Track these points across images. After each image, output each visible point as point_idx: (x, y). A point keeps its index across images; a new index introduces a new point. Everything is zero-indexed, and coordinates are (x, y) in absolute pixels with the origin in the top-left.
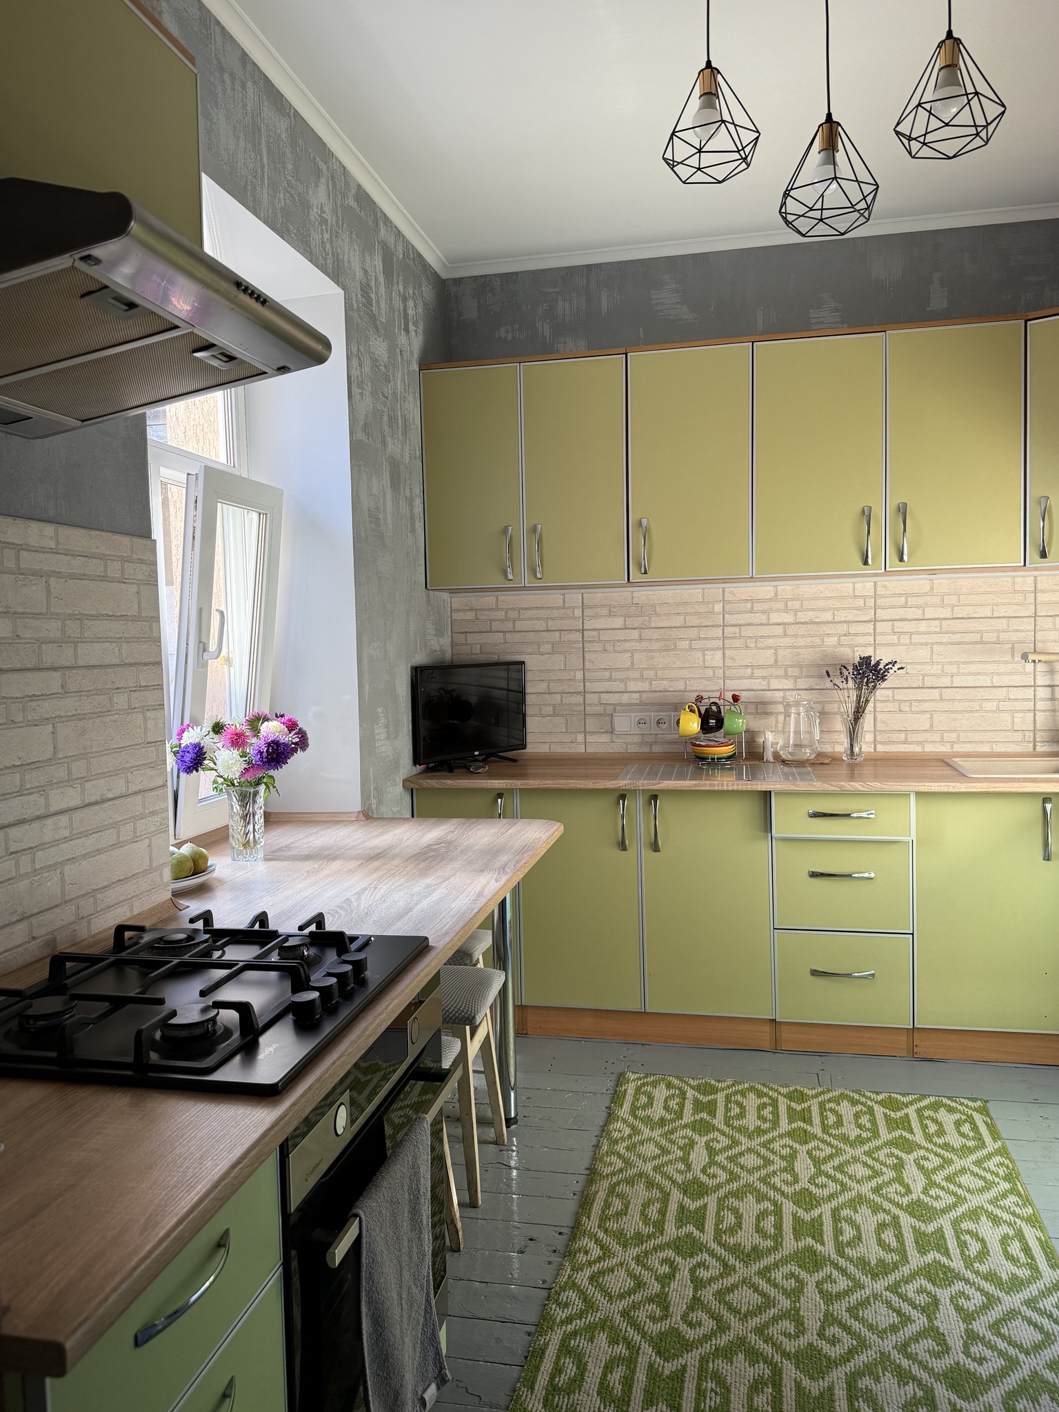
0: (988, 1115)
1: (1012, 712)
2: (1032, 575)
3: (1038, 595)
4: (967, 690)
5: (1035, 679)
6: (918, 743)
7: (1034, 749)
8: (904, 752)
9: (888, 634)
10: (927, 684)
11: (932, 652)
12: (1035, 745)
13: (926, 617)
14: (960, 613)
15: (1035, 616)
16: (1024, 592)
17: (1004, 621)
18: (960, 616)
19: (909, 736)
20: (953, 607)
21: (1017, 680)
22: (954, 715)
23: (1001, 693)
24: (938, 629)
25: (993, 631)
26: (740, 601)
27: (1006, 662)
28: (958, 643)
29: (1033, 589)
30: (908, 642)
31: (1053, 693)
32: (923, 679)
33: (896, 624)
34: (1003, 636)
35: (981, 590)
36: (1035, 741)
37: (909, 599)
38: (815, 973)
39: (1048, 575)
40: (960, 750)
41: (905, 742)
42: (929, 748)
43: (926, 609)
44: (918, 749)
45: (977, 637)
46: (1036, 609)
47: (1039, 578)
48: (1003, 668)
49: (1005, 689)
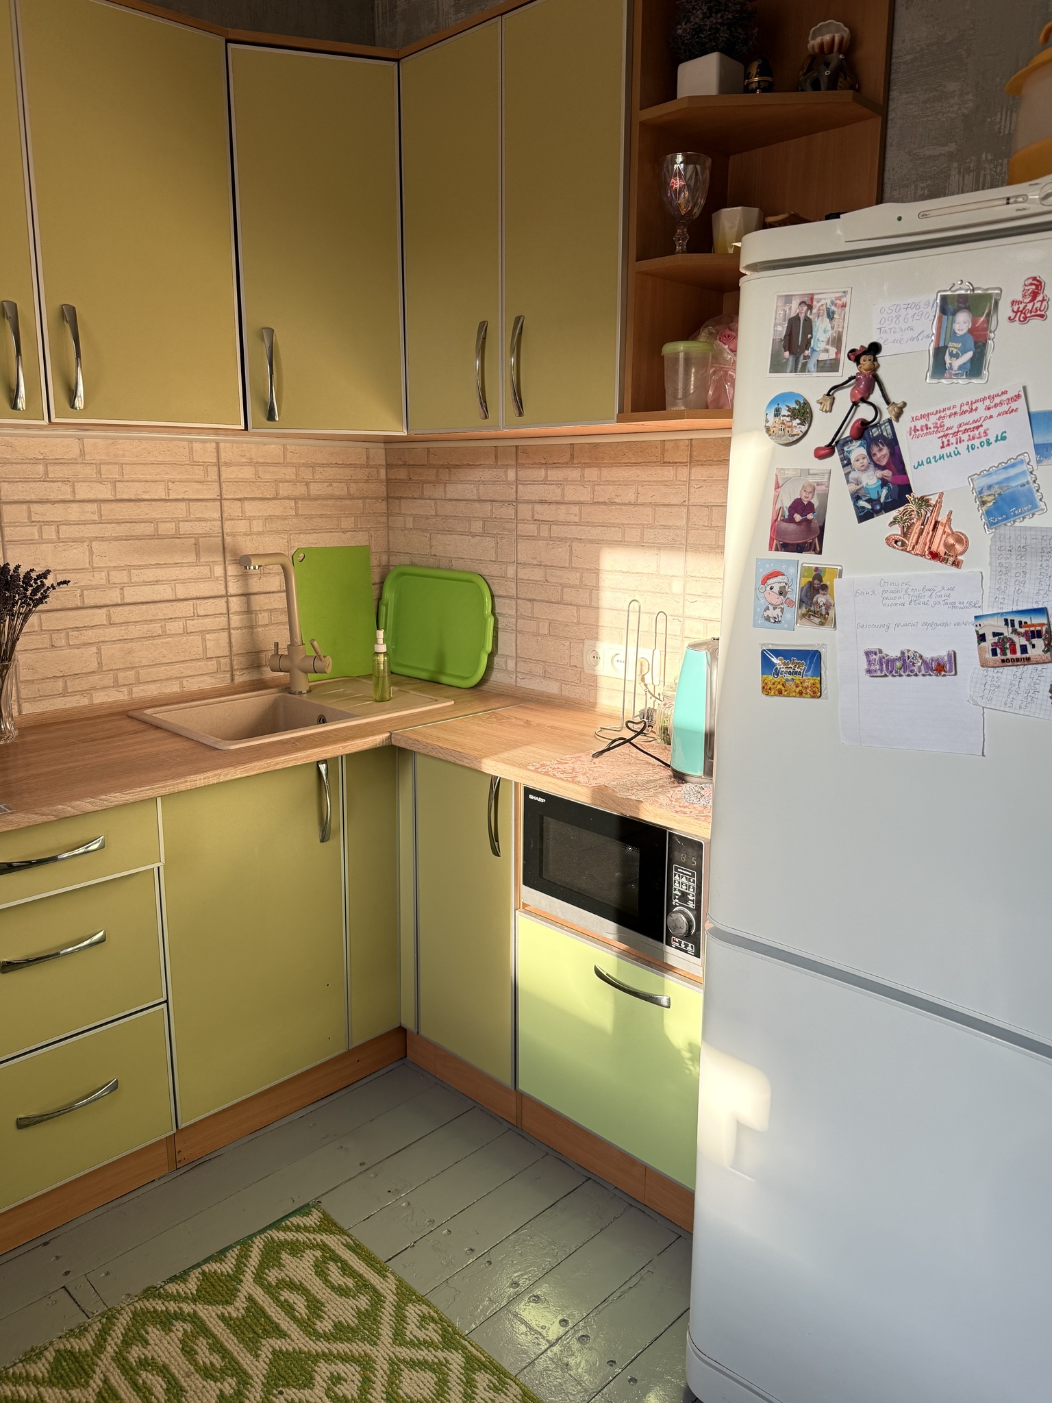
4: (144, 607)
6: (83, 692)
11: (91, 552)
18: (125, 497)
22: (129, 645)
28: (127, 538)
34: (185, 527)
41: (64, 693)
42: (100, 698)
43: (78, 486)
45: (149, 529)
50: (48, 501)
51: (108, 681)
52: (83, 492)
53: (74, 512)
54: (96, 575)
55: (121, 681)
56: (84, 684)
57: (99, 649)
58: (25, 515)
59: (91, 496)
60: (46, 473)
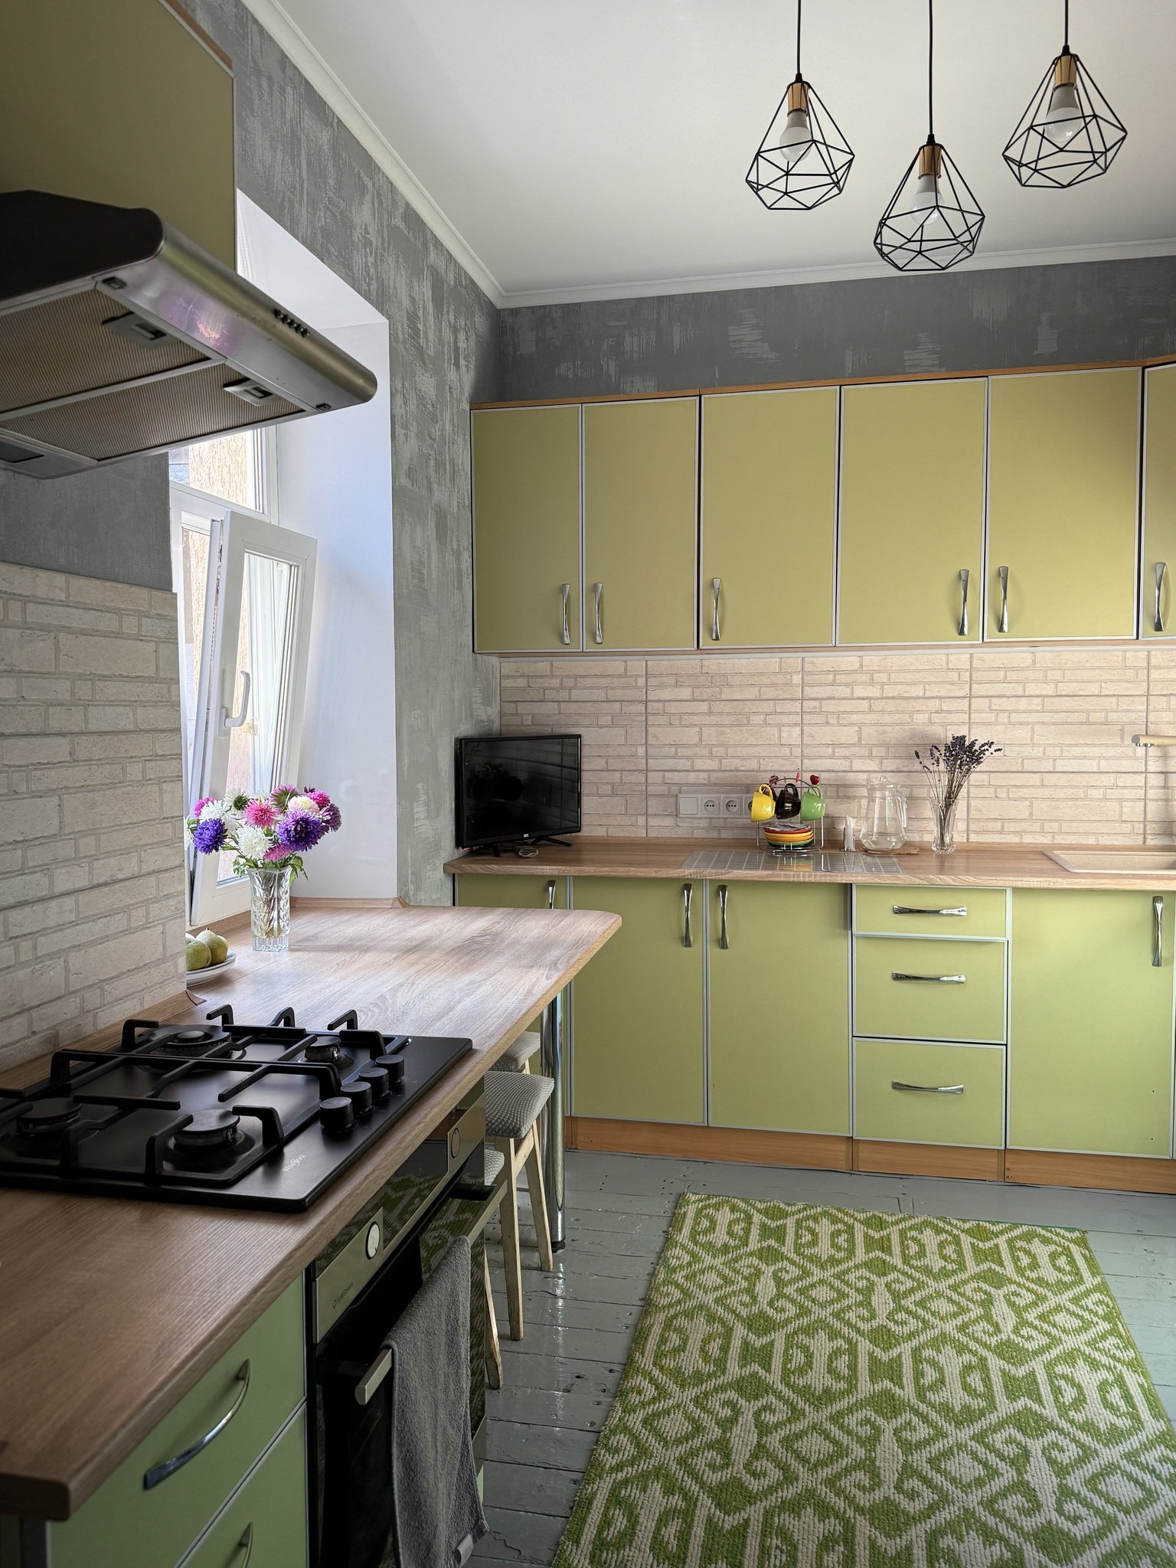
0: (1087, 1247)
1: (1121, 800)
2: (1144, 650)
3: (1152, 671)
4: (1071, 775)
5: (1146, 765)
6: (1015, 833)
7: (1144, 842)
8: (999, 844)
9: (984, 712)
10: (1027, 768)
12: (1145, 838)
13: (1027, 694)
14: (1064, 689)
15: (1148, 695)
16: (1136, 669)
17: (1113, 700)
18: (1064, 693)
19: (1005, 825)
20: (1057, 683)
21: (1126, 765)
22: (1056, 803)
23: (1108, 780)
24: (1039, 708)
25: (1102, 711)
26: (822, 672)
27: (1115, 746)
28: (1062, 724)
29: (1146, 665)
30: (1006, 721)
31: (1166, 780)
32: (1022, 763)
33: (994, 700)
34: (1112, 717)
35: (1088, 665)
36: (1145, 833)
37: (1008, 674)
38: (897, 1086)
39: (1163, 650)
40: (1062, 842)
42: (1028, 839)
44: (1016, 840)
45: (1083, 717)
46: (1148, 687)
47: (1153, 653)
48: (1112, 752)
49: (1113, 775)
50: (1004, 696)
51: (1036, 827)
52: (1031, 689)
53: (1023, 704)
54: (1035, 749)
55: (1046, 828)
56: (1018, 827)
57: (1031, 803)
58: (987, 705)
59: (1037, 693)
60: (1006, 677)
